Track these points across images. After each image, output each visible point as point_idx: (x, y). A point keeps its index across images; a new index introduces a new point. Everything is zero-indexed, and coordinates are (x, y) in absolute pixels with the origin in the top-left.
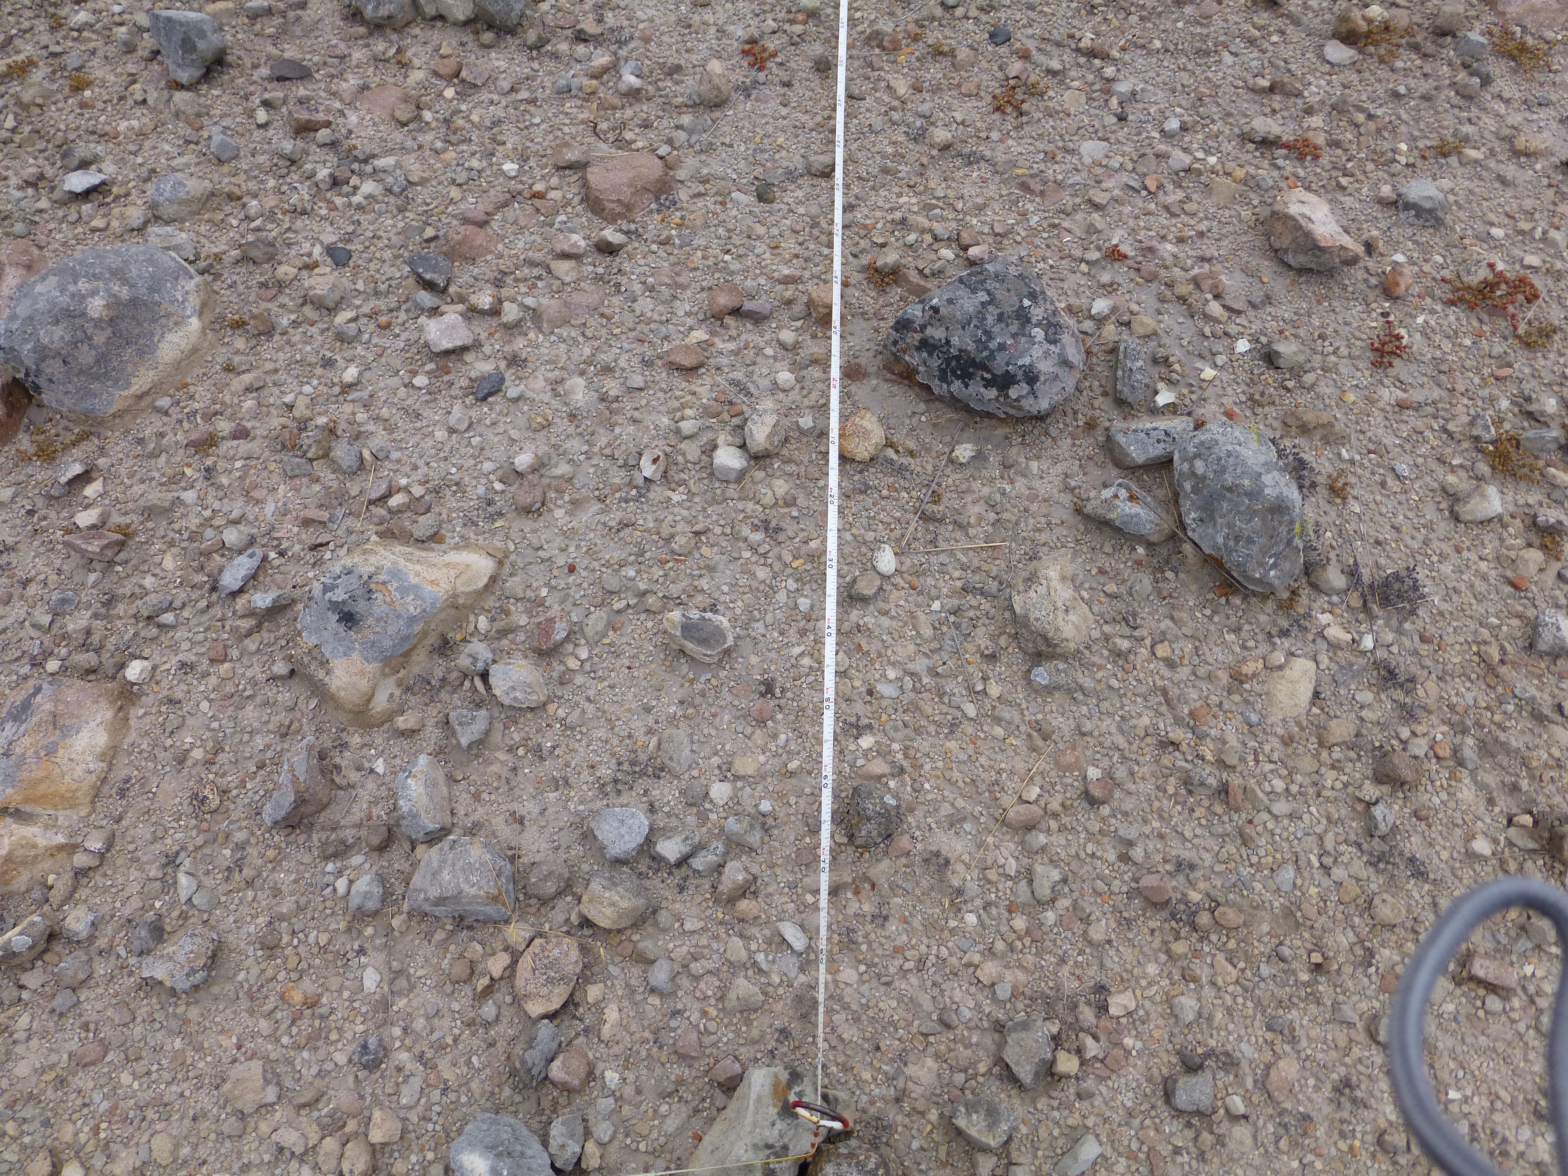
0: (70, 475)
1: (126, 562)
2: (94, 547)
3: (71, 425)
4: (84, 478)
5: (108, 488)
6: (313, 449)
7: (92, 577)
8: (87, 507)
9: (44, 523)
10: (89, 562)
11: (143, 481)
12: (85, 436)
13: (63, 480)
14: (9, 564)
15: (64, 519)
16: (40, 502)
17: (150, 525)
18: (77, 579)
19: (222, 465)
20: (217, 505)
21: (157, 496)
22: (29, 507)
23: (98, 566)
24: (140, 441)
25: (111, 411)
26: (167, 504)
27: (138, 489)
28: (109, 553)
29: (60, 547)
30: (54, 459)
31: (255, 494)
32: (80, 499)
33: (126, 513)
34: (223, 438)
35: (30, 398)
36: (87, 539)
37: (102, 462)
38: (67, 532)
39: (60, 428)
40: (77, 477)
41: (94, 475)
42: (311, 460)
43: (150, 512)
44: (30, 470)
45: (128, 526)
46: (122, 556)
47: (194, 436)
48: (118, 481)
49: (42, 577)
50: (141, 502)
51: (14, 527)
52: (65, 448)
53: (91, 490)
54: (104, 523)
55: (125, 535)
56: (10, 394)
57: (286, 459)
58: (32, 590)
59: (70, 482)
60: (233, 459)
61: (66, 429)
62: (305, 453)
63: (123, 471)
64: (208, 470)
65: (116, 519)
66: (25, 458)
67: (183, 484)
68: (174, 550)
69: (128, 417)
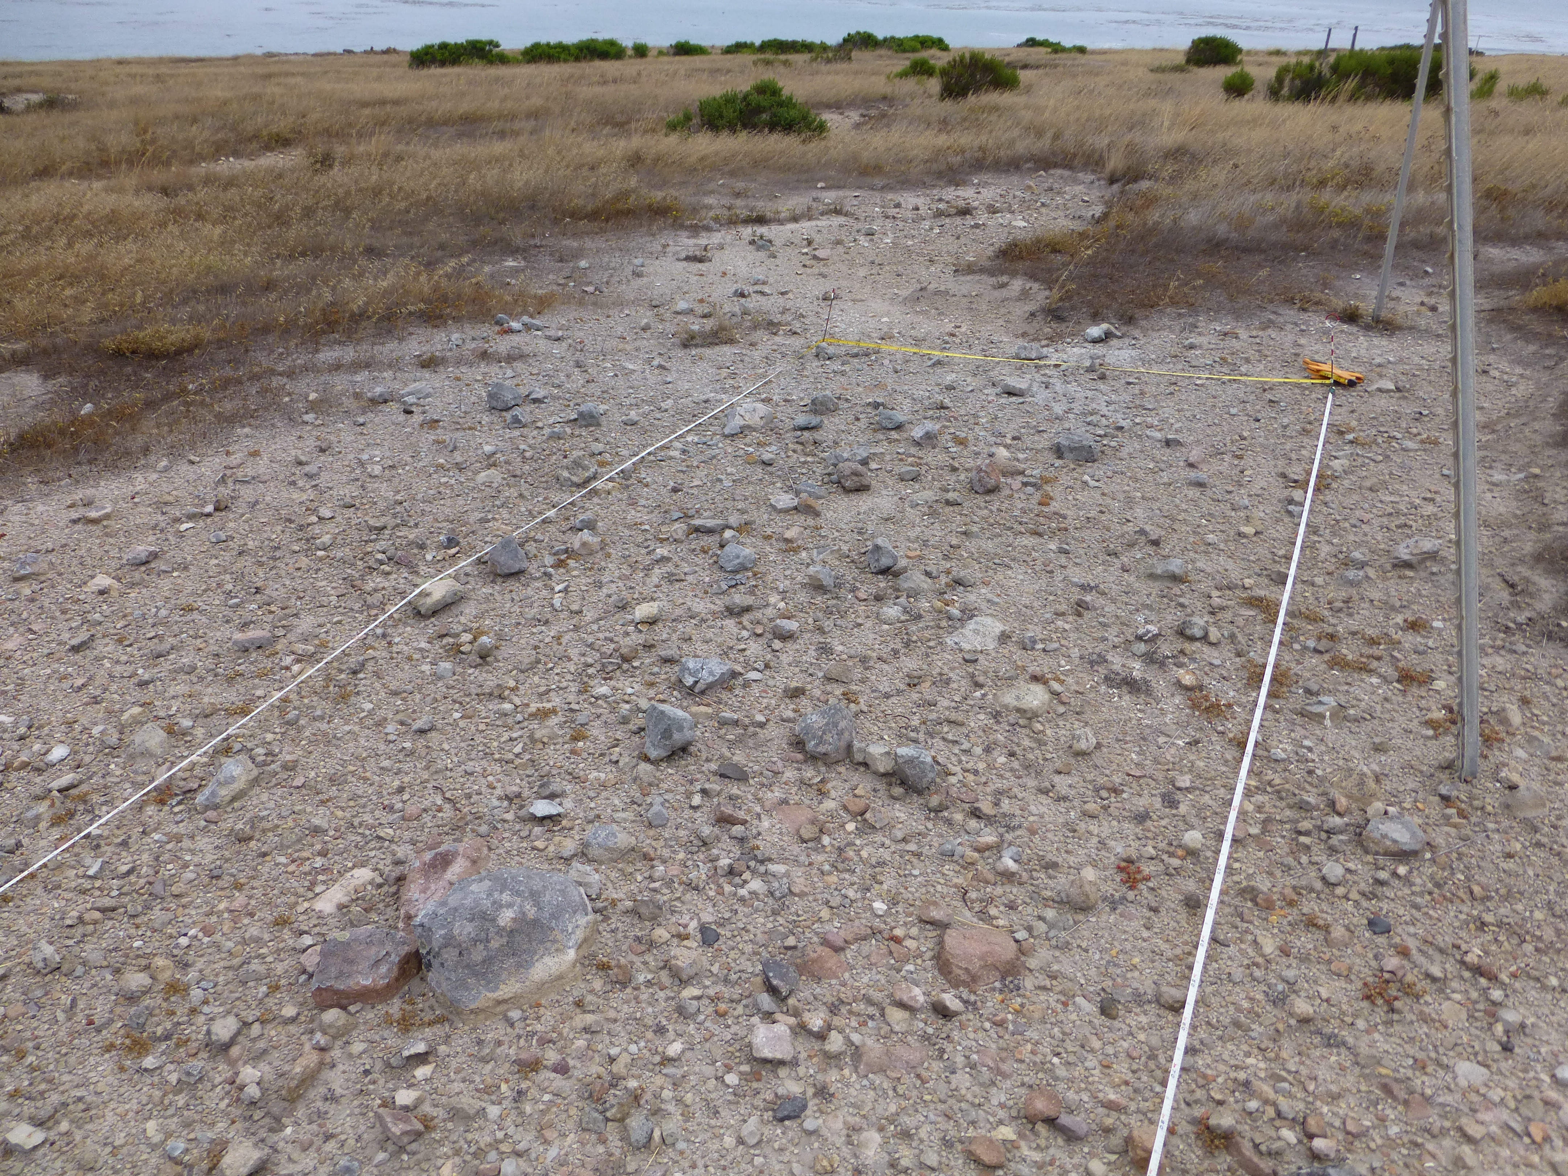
0: (413, 1051)
1: (414, 1154)
2: (397, 1129)
3: (436, 1005)
4: (421, 1059)
5: (436, 1075)
6: (614, 1110)
7: (381, 1156)
8: (410, 1086)
9: (371, 1087)
10: (386, 1139)
11: (464, 1081)
12: (440, 1020)
13: (406, 1053)
14: (326, 1113)
15: (388, 1090)
16: (379, 1065)
17: (450, 1125)
18: (368, 1152)
19: (533, 1092)
20: (511, 1131)
21: (468, 1102)
22: (367, 1067)
23: (391, 1148)
24: (480, 1042)
25: (472, 1007)
26: (472, 1112)
27: (457, 1086)
28: (406, 1140)
29: (371, 1114)
30: (408, 1031)
31: (549, 1134)
32: (408, 1077)
33: (436, 1106)
34: (545, 1067)
35: (419, 969)
36: (397, 1119)
37: (443, 1049)
38: (384, 1105)
39: (427, 1004)
40: (418, 1055)
41: (431, 1059)
42: (607, 1120)
43: (455, 1114)
44: (386, 1034)
45: (433, 1119)
46: (414, 1147)
47: (524, 1056)
48: (445, 1072)
49: (343, 1137)
50: (454, 1101)
51: (347, 1080)
52: (422, 1025)
53: (422, 1072)
54: (416, 1107)
55: (426, 1127)
56: (408, 962)
57: (587, 1109)
58: (331, 1146)
59: (409, 1058)
60: (544, 1090)
61: (432, 1008)
62: (606, 1110)
63: (454, 1065)
64: (519, 1092)
65: (427, 1108)
66: (388, 1020)
67: (494, 1097)
68: (457, 1160)
69: (481, 1016)
